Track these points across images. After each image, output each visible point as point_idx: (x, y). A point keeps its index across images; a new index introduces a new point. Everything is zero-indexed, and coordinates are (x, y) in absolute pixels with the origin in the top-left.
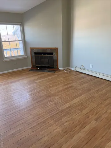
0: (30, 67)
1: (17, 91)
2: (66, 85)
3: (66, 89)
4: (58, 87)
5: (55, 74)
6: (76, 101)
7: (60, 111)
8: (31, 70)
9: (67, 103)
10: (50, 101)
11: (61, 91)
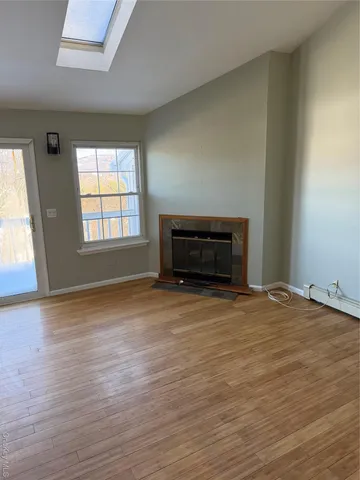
0: (156, 275)
1: (115, 361)
2: (278, 356)
3: (280, 372)
4: (249, 360)
5: (236, 305)
6: (318, 428)
7: (262, 465)
8: (158, 284)
9: (286, 434)
10: (224, 418)
11: (263, 380)
